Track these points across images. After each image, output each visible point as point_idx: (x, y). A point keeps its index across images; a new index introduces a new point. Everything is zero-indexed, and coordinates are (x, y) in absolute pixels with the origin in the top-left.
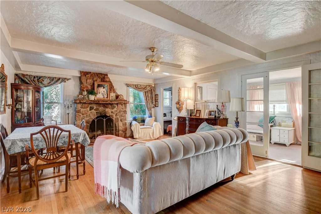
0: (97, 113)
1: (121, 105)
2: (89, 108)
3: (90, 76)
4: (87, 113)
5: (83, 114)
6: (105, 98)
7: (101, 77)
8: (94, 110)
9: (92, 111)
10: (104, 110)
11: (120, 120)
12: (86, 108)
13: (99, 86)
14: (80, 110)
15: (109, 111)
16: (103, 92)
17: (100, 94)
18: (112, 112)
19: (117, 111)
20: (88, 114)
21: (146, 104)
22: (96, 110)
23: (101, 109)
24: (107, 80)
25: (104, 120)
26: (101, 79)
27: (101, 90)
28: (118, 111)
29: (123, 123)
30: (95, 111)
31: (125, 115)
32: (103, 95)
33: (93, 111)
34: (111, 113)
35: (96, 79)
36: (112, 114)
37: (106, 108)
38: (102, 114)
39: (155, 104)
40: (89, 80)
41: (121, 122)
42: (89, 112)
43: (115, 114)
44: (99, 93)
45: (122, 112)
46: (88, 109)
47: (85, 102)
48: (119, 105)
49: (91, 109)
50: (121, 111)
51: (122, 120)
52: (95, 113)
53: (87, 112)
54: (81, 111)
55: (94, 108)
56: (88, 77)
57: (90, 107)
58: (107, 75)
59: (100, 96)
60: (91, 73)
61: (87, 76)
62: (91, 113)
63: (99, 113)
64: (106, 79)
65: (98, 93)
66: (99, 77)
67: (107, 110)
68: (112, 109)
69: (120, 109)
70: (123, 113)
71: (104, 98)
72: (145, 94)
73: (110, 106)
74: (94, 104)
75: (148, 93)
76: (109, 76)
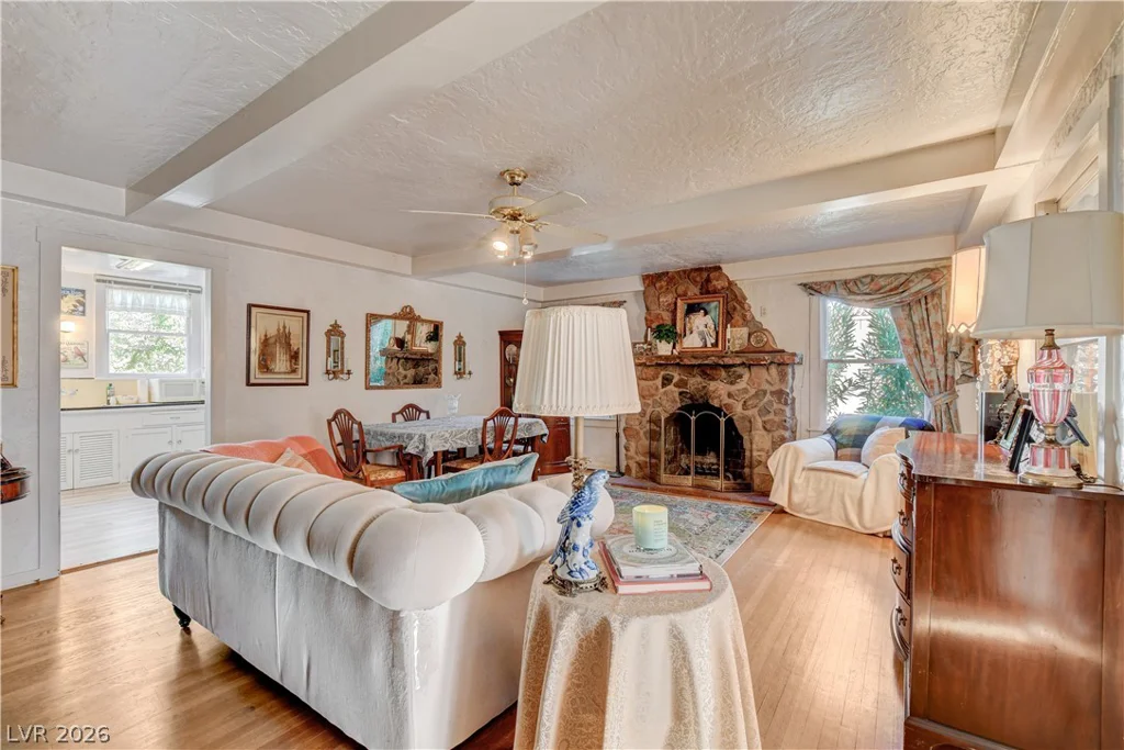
0: (681, 393)
1: (764, 371)
2: (660, 379)
3: (668, 285)
4: (653, 395)
5: (644, 397)
6: (709, 345)
7: (698, 279)
8: (675, 386)
9: (668, 387)
10: (704, 387)
11: (760, 425)
12: (651, 380)
13: (692, 309)
15: (719, 391)
16: (702, 328)
17: (695, 334)
18: (730, 396)
19: (745, 391)
20: (657, 398)
21: (911, 364)
22: (680, 387)
23: (695, 382)
24: (719, 284)
25: (693, 418)
26: (699, 287)
27: (699, 321)
28: (753, 392)
29: (773, 437)
30: (676, 389)
31: (780, 406)
32: (704, 339)
33: (671, 387)
34: (726, 397)
35: (683, 288)
36: (731, 401)
37: (710, 380)
38: (697, 400)
39: (970, 360)
40: (666, 297)
41: (765, 433)
42: (662, 390)
43: (742, 402)
44: (691, 333)
45: (768, 396)
46: (659, 382)
47: (644, 361)
48: (754, 369)
49: (667, 381)
50: (765, 392)
51: (768, 427)
52: (677, 395)
53: (653, 392)
55: (674, 381)
56: (661, 288)
57: (664, 378)
58: (720, 268)
59: (692, 342)
60: (668, 273)
61: (658, 285)
62: (665, 393)
63: (689, 396)
64: (715, 283)
65: (688, 332)
66: (695, 282)
67: (713, 385)
68: (732, 383)
69: (759, 385)
70: (770, 401)
71: (706, 346)
72: (902, 314)
73: (723, 373)
74: (671, 368)
75: (924, 306)
76: (727, 269)
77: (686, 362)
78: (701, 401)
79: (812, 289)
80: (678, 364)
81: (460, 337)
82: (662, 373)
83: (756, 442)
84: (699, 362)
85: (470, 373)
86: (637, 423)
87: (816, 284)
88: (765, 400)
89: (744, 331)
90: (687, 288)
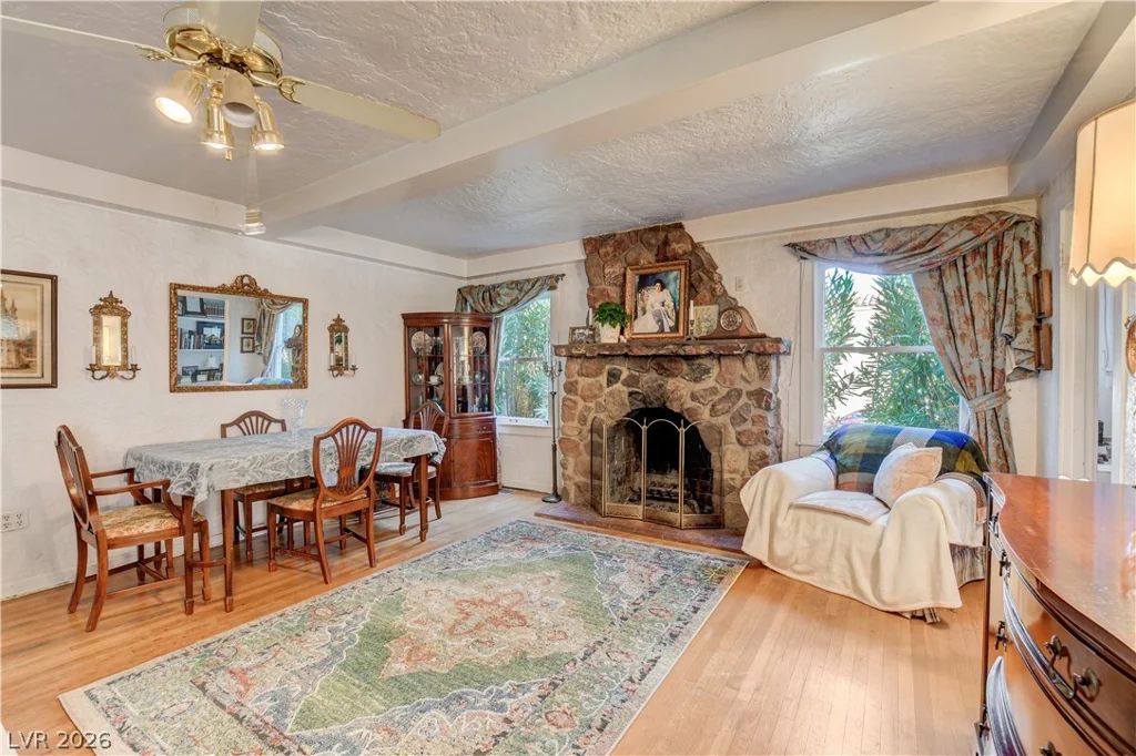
0: (631, 394)
1: (738, 364)
2: (605, 375)
3: (615, 251)
4: (595, 397)
5: (584, 399)
6: (667, 329)
7: (653, 241)
8: (623, 384)
9: (615, 386)
10: (661, 386)
11: (733, 436)
12: (594, 376)
13: (645, 282)
14: (576, 382)
15: (681, 390)
16: (658, 307)
17: (649, 315)
18: (694, 397)
19: (714, 391)
20: (601, 400)
21: (943, 353)
22: (629, 386)
23: (649, 378)
24: (678, 248)
25: (644, 428)
26: (655, 252)
27: (655, 298)
28: (724, 391)
29: (751, 455)
30: (625, 389)
31: (760, 412)
32: (660, 321)
33: (618, 386)
34: (689, 400)
35: (634, 255)
36: (695, 404)
37: (668, 376)
38: (651, 403)
39: (1031, 347)
40: (612, 266)
41: (739, 448)
42: (607, 390)
43: (709, 407)
44: (644, 313)
45: (744, 399)
46: (603, 379)
47: (583, 351)
48: (725, 361)
49: (613, 377)
50: (739, 393)
51: (744, 440)
52: (625, 396)
53: (596, 392)
54: (579, 387)
55: (623, 377)
56: (607, 254)
57: (610, 374)
58: (680, 226)
59: (645, 325)
60: (615, 235)
61: (602, 251)
62: (611, 393)
63: (640, 397)
64: (675, 246)
65: (640, 313)
66: (649, 246)
67: (671, 384)
68: (696, 380)
69: (732, 382)
70: (746, 404)
71: (662, 331)
72: (930, 283)
73: (685, 367)
74: (618, 360)
75: (961, 271)
76: (691, 227)
77: (636, 351)
78: (656, 405)
79: (802, 250)
80: (626, 355)
81: (339, 320)
82: (608, 367)
83: (730, 460)
84: (653, 352)
85: (354, 369)
86: (576, 433)
87: (809, 243)
88: (740, 403)
89: (714, 309)
90: (640, 254)
